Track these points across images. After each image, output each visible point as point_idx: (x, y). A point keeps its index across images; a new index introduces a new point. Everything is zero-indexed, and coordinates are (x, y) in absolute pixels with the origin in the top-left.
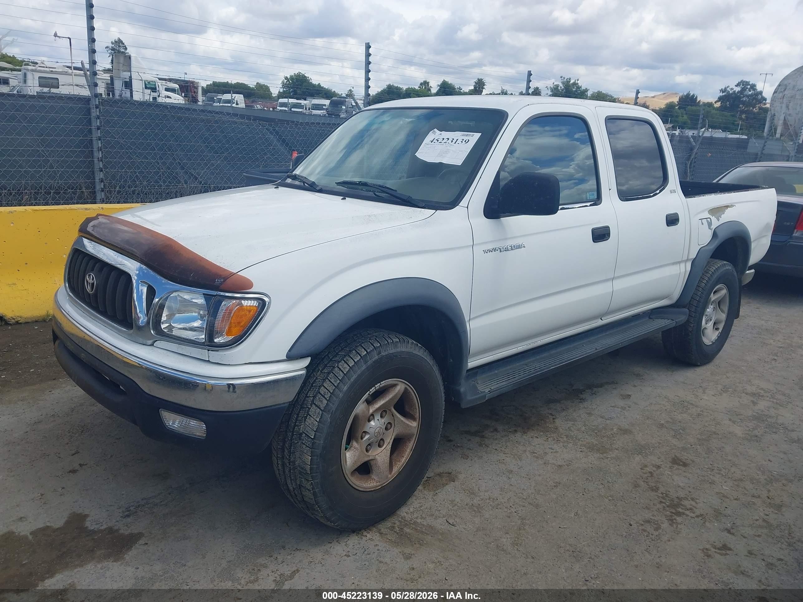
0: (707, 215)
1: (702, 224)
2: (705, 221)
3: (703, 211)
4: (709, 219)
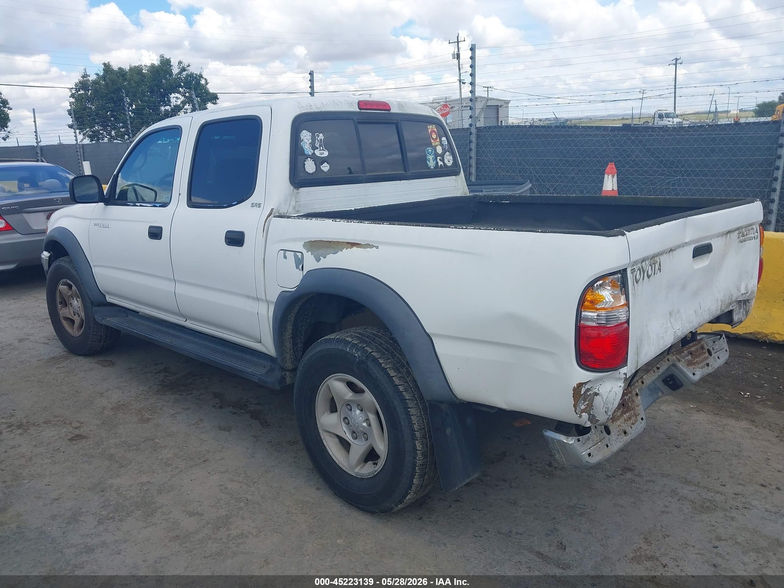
0: (299, 247)
1: (285, 257)
2: (290, 255)
3: (294, 240)
4: (299, 255)
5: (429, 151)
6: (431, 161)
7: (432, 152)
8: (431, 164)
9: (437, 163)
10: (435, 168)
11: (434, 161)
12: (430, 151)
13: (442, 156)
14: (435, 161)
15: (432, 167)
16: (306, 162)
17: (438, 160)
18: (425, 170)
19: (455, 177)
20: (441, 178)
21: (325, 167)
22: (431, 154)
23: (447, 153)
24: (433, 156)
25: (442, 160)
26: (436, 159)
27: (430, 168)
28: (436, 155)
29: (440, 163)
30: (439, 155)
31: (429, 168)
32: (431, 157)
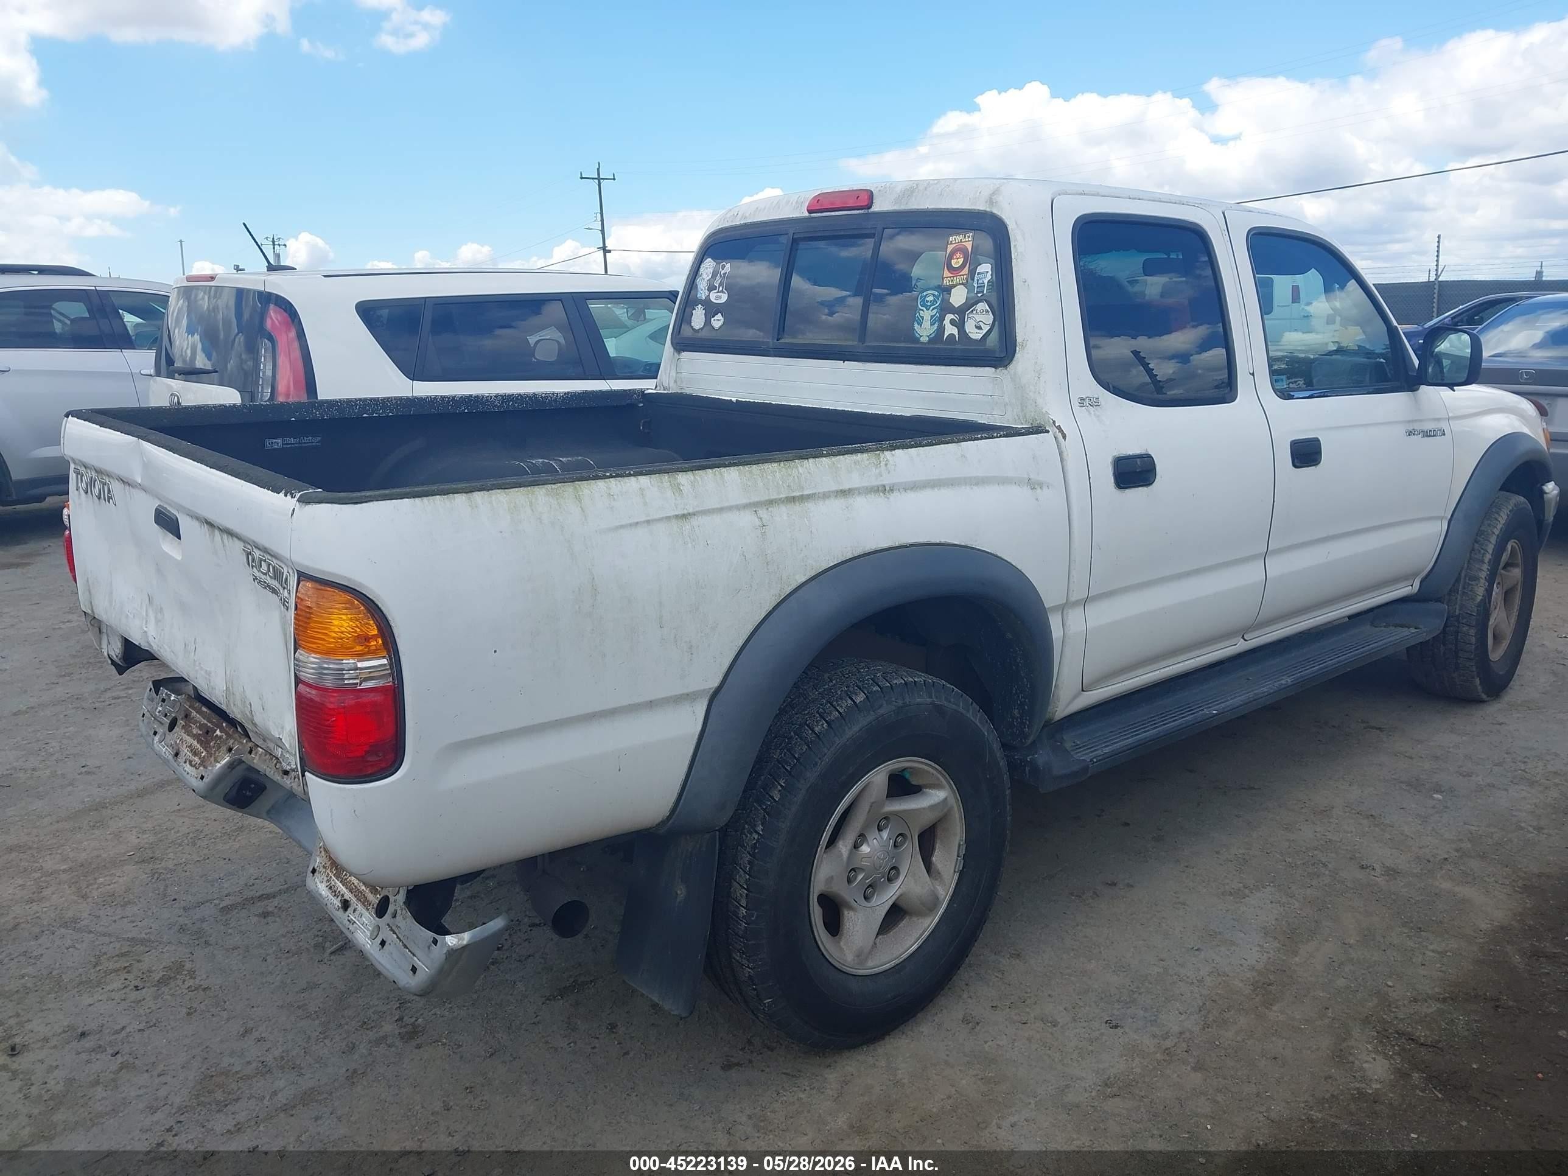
5: (927, 299)
6: (926, 324)
7: (933, 302)
8: (925, 331)
9: (941, 329)
10: (931, 341)
11: (932, 325)
12: (931, 298)
13: (962, 312)
14: (936, 325)
15: (924, 339)
16: (694, 312)
17: (947, 322)
18: (902, 345)
19: (993, 369)
20: (948, 368)
21: (718, 321)
22: (930, 306)
23: (982, 306)
24: (935, 311)
25: (960, 325)
26: (941, 319)
27: (919, 339)
28: (946, 308)
29: (950, 330)
30: (952, 310)
31: (917, 340)
32: (927, 315)
